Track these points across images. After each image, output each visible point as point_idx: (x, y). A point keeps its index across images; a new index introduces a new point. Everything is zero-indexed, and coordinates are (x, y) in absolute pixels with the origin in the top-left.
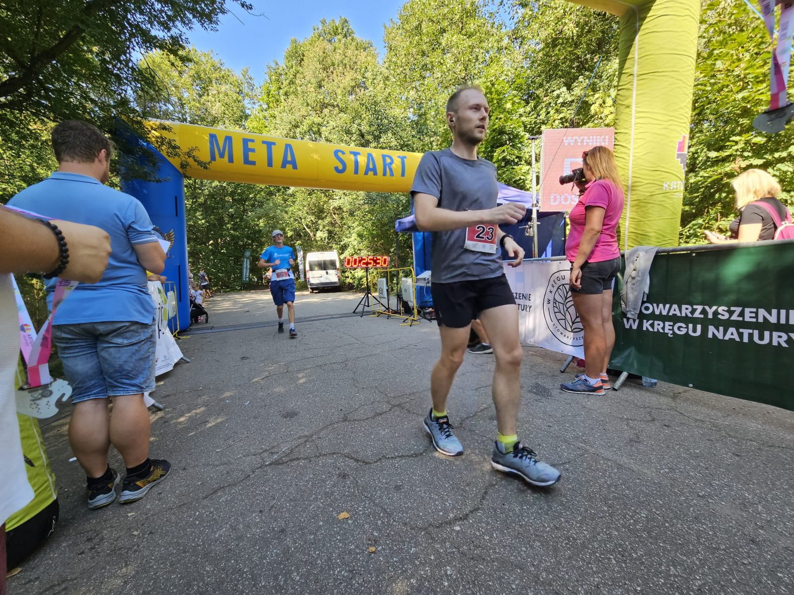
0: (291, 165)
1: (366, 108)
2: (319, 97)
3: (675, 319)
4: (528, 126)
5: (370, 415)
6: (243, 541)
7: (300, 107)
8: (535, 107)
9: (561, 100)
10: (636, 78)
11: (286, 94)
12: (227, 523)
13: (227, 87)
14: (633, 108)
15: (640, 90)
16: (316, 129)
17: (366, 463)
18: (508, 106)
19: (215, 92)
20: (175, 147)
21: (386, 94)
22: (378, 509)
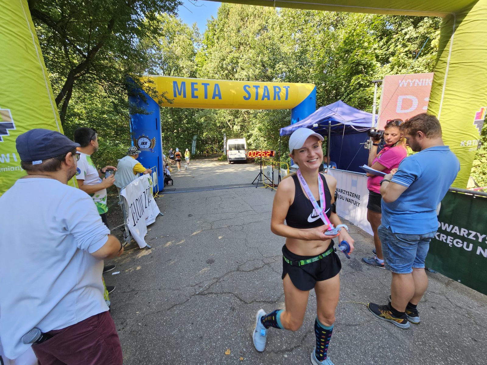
0: (218, 97)
1: (267, 48)
2: (238, 39)
3: (455, 236)
4: (380, 57)
5: (252, 268)
6: (184, 340)
7: (226, 47)
8: (387, 42)
9: (407, 37)
10: (448, 66)
11: (218, 38)
12: (177, 327)
13: (184, 36)
14: (444, 87)
15: (451, 74)
16: (236, 61)
17: (246, 303)
18: (366, 44)
19: (177, 40)
20: (155, 92)
21: (281, 35)
22: (248, 335)
